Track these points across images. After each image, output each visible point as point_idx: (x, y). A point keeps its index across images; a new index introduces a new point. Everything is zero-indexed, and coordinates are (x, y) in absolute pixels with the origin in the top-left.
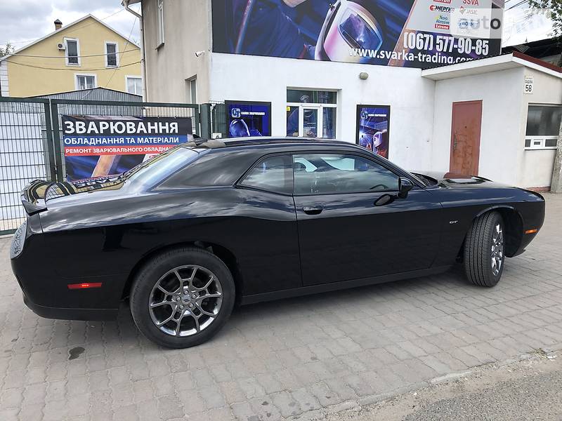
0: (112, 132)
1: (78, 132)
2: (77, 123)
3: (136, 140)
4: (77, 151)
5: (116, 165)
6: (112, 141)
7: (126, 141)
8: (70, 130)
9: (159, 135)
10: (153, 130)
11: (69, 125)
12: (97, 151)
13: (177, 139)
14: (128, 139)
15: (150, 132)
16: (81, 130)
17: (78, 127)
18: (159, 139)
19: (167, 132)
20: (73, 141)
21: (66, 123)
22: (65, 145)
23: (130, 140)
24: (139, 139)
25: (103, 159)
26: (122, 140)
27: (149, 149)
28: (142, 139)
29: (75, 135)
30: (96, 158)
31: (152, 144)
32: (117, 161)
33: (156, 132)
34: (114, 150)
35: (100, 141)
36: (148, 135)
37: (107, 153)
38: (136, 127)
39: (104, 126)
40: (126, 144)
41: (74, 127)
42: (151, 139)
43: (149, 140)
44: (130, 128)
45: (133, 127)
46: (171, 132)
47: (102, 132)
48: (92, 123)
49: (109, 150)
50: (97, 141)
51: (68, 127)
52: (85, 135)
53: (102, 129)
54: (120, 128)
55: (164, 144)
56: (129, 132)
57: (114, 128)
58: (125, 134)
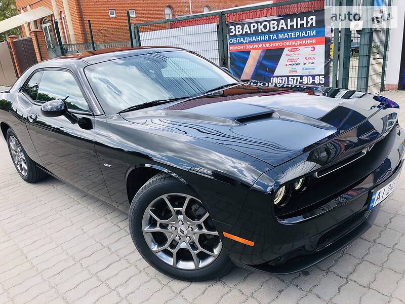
0: (260, 31)
1: (237, 33)
2: (237, 26)
3: (277, 36)
4: (236, 48)
5: (262, 57)
6: (259, 38)
7: (269, 37)
8: (232, 32)
9: (297, 29)
10: (292, 26)
11: (231, 29)
12: (249, 47)
13: (315, 31)
14: (271, 36)
15: (289, 28)
16: (239, 32)
17: (237, 30)
18: (297, 34)
19: (305, 26)
20: (234, 40)
21: (230, 27)
22: (230, 44)
23: (273, 37)
24: (280, 35)
25: (253, 53)
26: (267, 37)
27: (288, 43)
28: (283, 35)
29: (235, 36)
30: (248, 52)
31: (291, 39)
32: (263, 54)
33: (295, 27)
34: (261, 46)
35: (251, 39)
36: (287, 31)
37: (255, 49)
38: (278, 25)
39: (254, 26)
40: (269, 40)
41: (235, 30)
42: (290, 34)
43: (288, 35)
44: (273, 26)
45: (275, 26)
46: (309, 25)
47: (252, 32)
48: (246, 26)
49: (257, 46)
50: (249, 39)
51: (231, 30)
52: (242, 35)
53: (253, 29)
54: (265, 27)
55: (302, 38)
56: (272, 30)
57: (261, 27)
58: (269, 32)
